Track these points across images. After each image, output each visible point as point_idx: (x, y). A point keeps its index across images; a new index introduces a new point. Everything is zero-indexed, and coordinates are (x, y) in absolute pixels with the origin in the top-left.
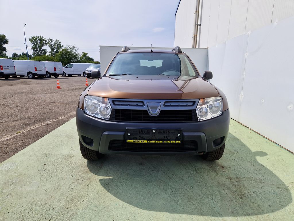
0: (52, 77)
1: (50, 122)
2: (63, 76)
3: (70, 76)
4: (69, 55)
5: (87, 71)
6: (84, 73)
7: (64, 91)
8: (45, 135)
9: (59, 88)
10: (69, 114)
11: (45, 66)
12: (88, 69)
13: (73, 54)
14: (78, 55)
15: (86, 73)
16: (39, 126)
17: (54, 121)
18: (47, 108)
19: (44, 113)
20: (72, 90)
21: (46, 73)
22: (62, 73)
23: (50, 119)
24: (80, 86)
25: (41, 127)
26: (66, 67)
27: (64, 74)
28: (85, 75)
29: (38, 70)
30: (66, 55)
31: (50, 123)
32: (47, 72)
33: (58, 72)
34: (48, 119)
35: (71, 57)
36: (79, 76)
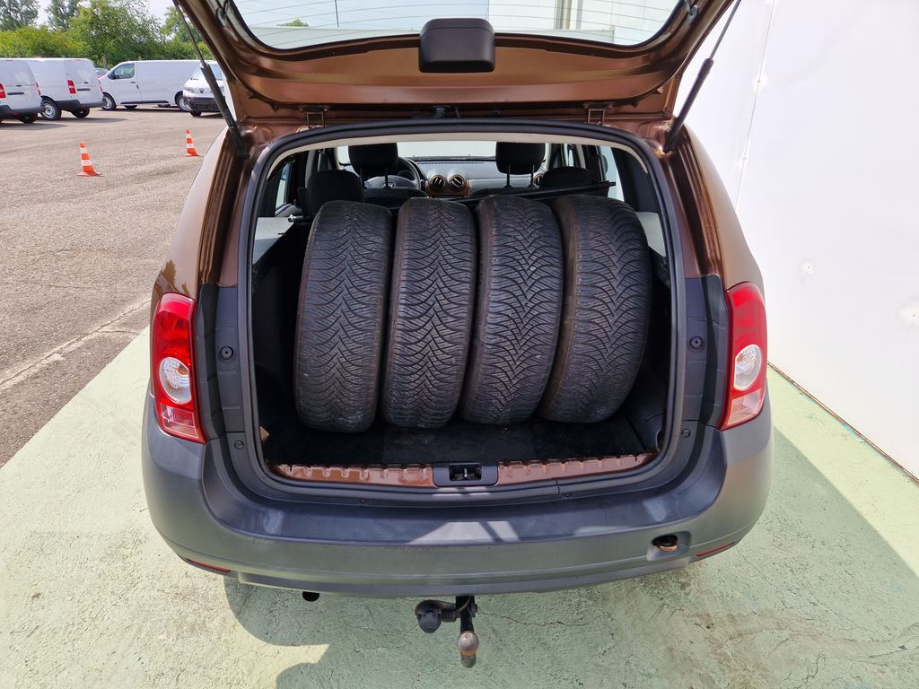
0: (65, 114)
1: (57, 357)
2: (105, 110)
3: (131, 108)
4: (117, 23)
5: (189, 90)
6: (179, 95)
7: (109, 186)
8: (37, 429)
9: (89, 171)
10: (128, 308)
11: (32, 76)
12: (190, 84)
13: (131, 22)
14: (152, 21)
15: (185, 99)
16: (18, 379)
17: (73, 347)
18: (47, 277)
19: (34, 310)
20: (141, 178)
21: (43, 105)
22: (99, 98)
23: (59, 341)
24: (169, 157)
25: (22, 383)
26: (113, 77)
27: (109, 103)
28: (182, 104)
29: (10, 94)
30: (107, 24)
31: (57, 362)
32: (46, 99)
33: (82, 98)
34: (51, 337)
35: (126, 33)
36: (164, 107)
